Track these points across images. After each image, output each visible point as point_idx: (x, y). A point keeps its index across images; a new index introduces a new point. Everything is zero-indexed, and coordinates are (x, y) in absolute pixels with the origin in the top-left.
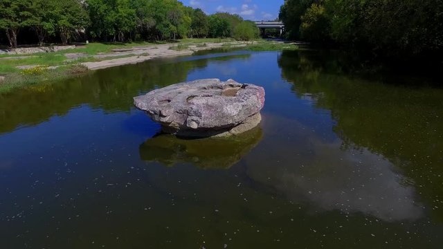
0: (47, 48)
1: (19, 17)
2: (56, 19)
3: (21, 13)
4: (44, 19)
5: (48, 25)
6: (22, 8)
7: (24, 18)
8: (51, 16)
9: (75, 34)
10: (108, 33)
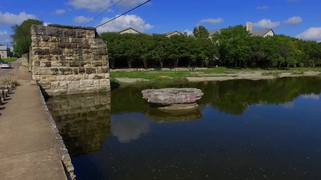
0: (191, 69)
1: (180, 52)
2: (198, 53)
3: (181, 51)
4: (192, 53)
5: (193, 56)
6: (182, 48)
7: (182, 53)
8: (195, 51)
9: (212, 61)
10: (229, 61)
